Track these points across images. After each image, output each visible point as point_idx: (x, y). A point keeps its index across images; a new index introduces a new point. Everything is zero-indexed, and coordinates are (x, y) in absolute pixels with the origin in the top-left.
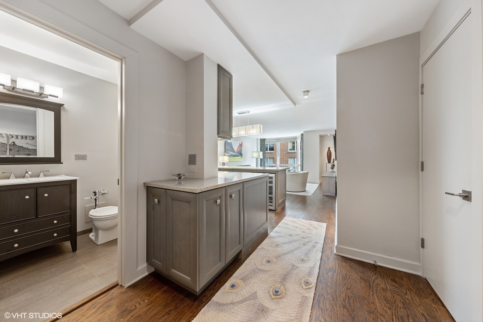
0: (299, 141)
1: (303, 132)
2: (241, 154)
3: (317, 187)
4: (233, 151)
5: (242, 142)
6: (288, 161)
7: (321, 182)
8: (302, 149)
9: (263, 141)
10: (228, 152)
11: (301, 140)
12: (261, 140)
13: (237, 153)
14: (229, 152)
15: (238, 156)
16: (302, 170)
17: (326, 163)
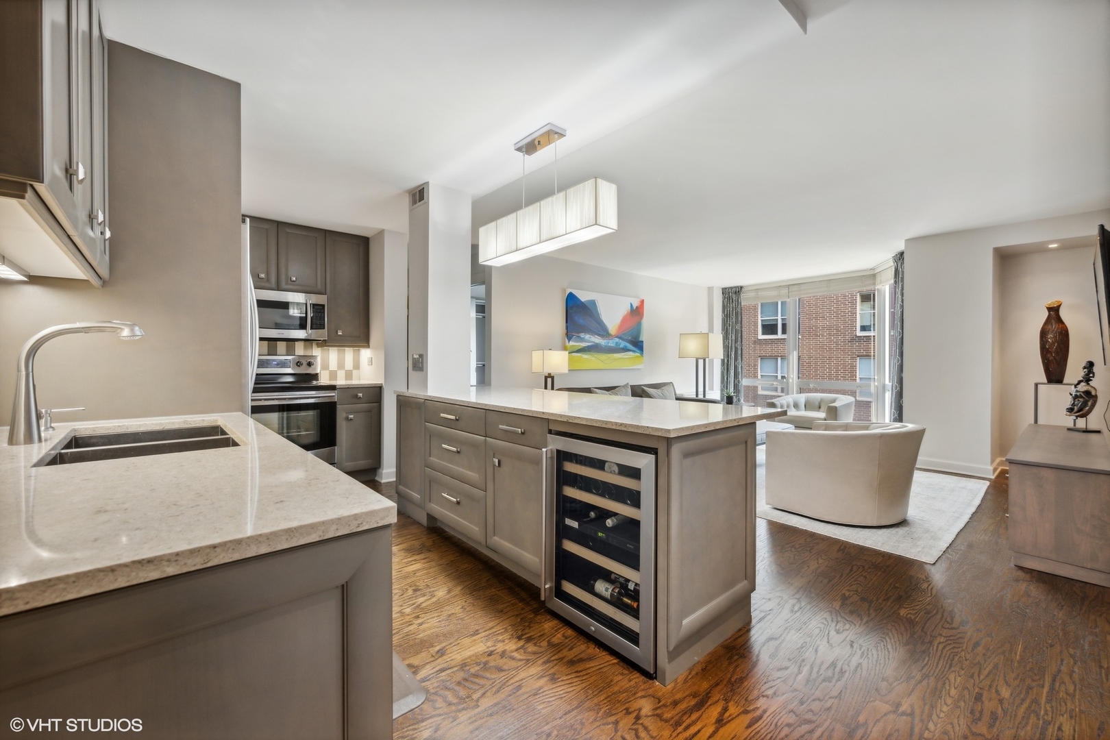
0: (885, 288)
1: (901, 246)
2: (638, 345)
3: (977, 502)
4: (603, 331)
5: (642, 302)
6: (853, 367)
7: (1003, 473)
8: (899, 321)
9: (732, 296)
10: (579, 337)
11: (892, 281)
12: (725, 291)
13: (620, 338)
14: (582, 335)
15: (625, 350)
16: (899, 417)
17: (1036, 385)
